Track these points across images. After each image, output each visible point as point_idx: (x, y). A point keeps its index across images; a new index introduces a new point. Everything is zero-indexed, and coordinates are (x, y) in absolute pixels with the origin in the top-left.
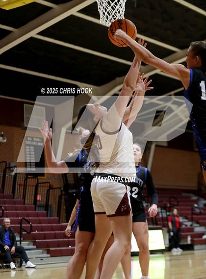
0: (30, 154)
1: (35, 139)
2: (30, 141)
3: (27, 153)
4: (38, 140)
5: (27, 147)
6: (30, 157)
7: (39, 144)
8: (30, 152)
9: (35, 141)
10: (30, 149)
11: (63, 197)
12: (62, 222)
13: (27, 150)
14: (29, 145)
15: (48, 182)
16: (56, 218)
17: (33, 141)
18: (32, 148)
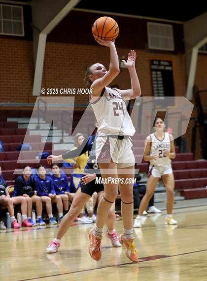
0: (157, 81)
1: (162, 63)
2: (156, 65)
3: (154, 79)
4: (166, 63)
5: (154, 73)
6: (157, 84)
7: (167, 68)
8: (157, 77)
9: (162, 65)
10: (156, 74)
11: (198, 129)
12: (198, 159)
13: (154, 76)
14: (156, 70)
15: (179, 113)
16: (190, 154)
17: (159, 65)
18: (159, 73)
